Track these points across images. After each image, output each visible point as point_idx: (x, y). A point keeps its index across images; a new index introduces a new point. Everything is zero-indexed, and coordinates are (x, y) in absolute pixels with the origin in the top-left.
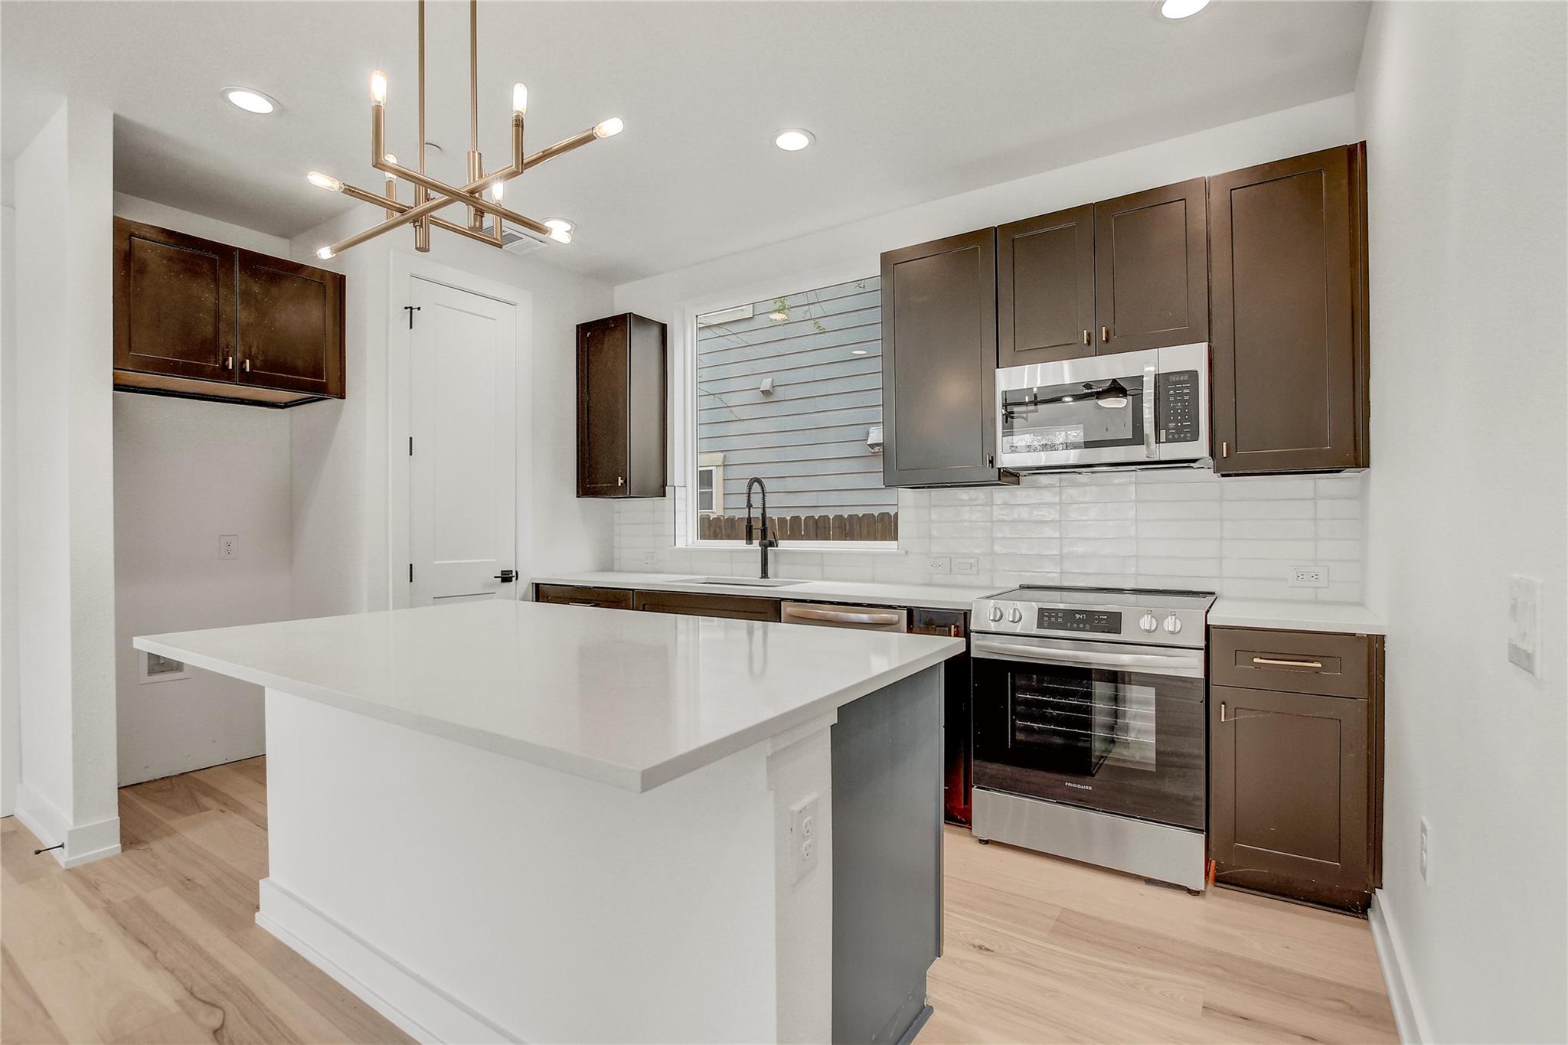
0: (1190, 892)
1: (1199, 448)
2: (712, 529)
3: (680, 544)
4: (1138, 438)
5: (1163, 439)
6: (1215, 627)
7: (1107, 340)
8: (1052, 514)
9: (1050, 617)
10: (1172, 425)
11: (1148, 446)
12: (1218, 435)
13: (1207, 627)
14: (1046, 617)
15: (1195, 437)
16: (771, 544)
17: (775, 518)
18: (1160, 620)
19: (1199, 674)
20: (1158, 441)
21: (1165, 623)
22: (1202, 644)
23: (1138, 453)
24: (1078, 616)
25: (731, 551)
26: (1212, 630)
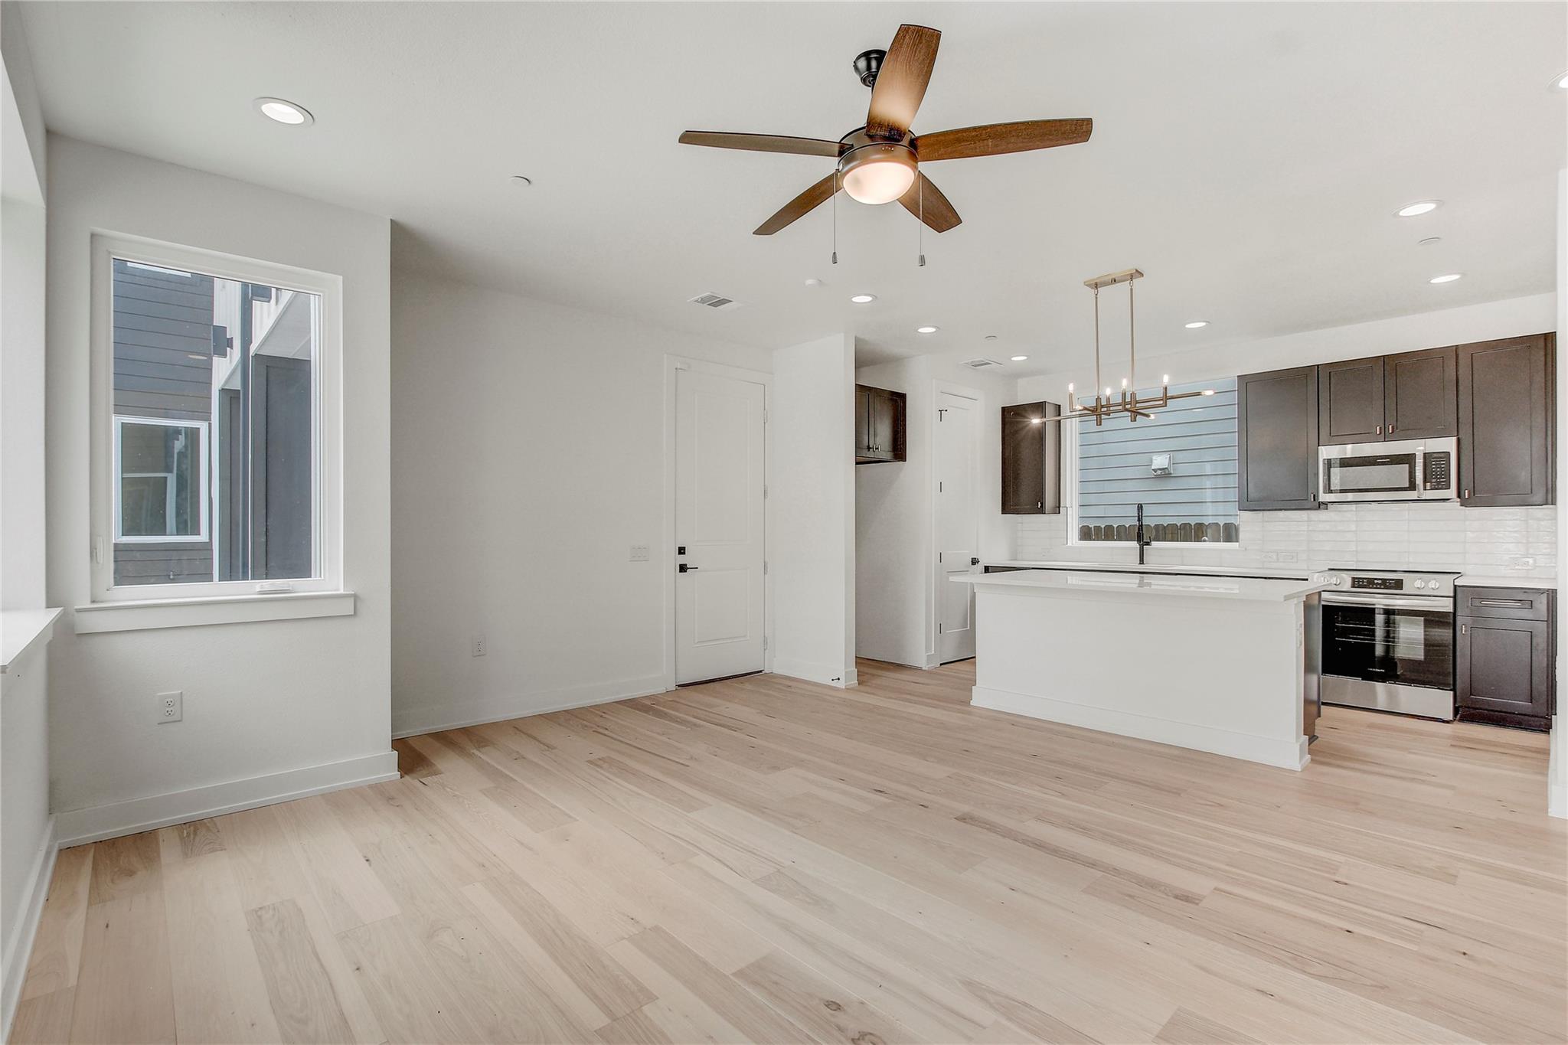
0: (1444, 721)
1: (1452, 493)
2: (1086, 534)
3: (1069, 544)
4: (1412, 487)
5: (1428, 487)
6: (1459, 586)
7: (1393, 432)
8: (1353, 527)
9: (1359, 582)
10: (1434, 480)
11: (1419, 491)
12: (1463, 487)
13: (1455, 586)
14: (1357, 583)
15: (1448, 487)
16: (1148, 544)
17: (1092, 526)
18: (1427, 582)
19: (1451, 610)
20: (1425, 489)
21: (1430, 584)
22: (1452, 594)
23: (1413, 495)
24: (1376, 581)
25: (1113, 548)
26: (1457, 588)
